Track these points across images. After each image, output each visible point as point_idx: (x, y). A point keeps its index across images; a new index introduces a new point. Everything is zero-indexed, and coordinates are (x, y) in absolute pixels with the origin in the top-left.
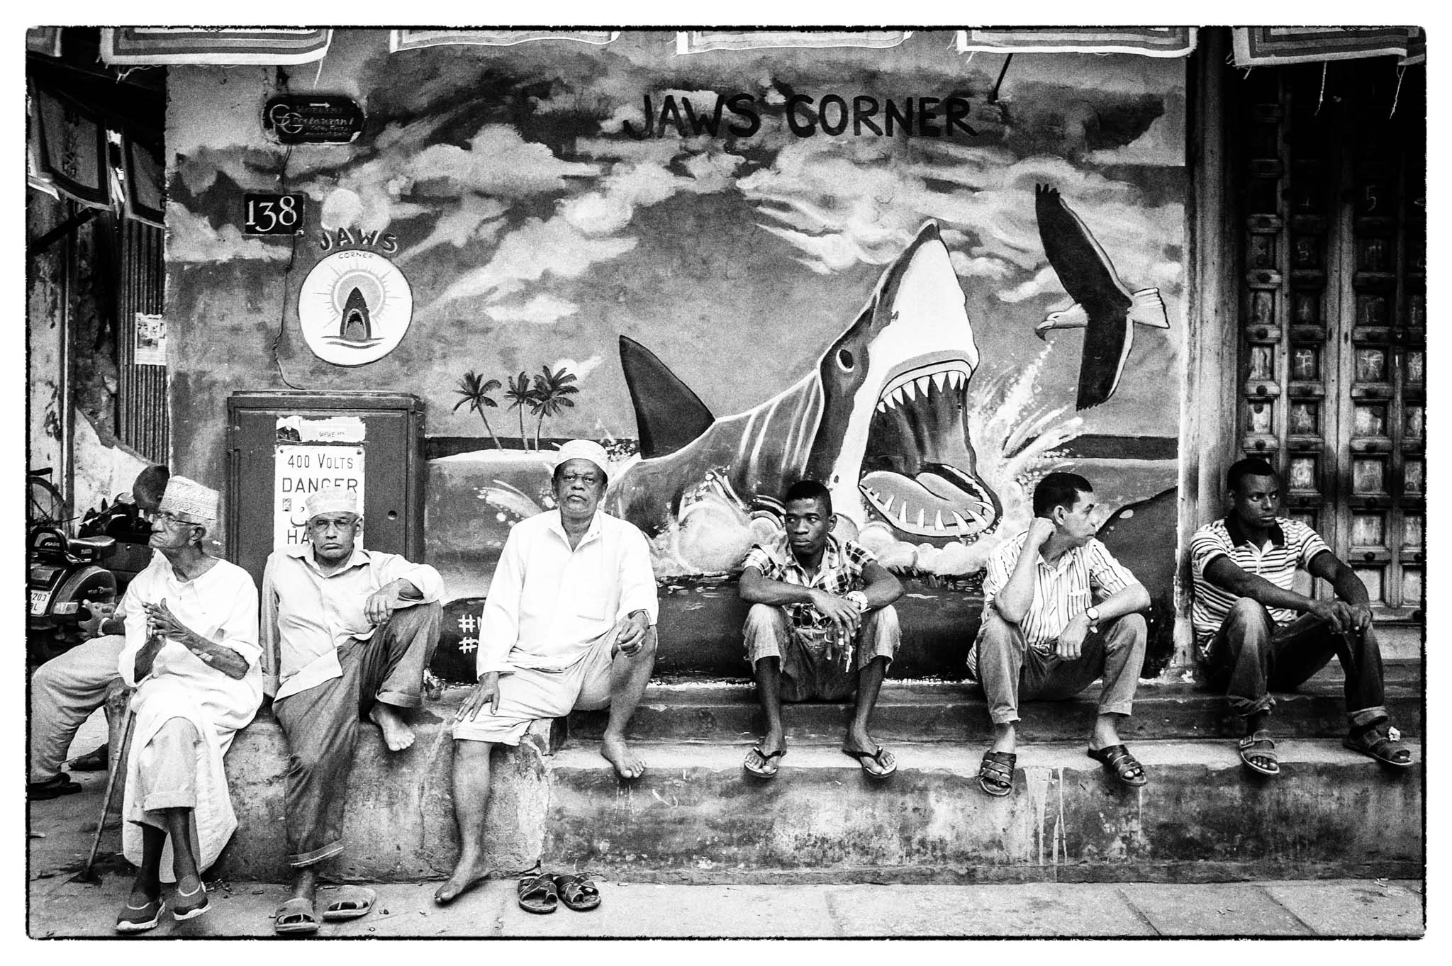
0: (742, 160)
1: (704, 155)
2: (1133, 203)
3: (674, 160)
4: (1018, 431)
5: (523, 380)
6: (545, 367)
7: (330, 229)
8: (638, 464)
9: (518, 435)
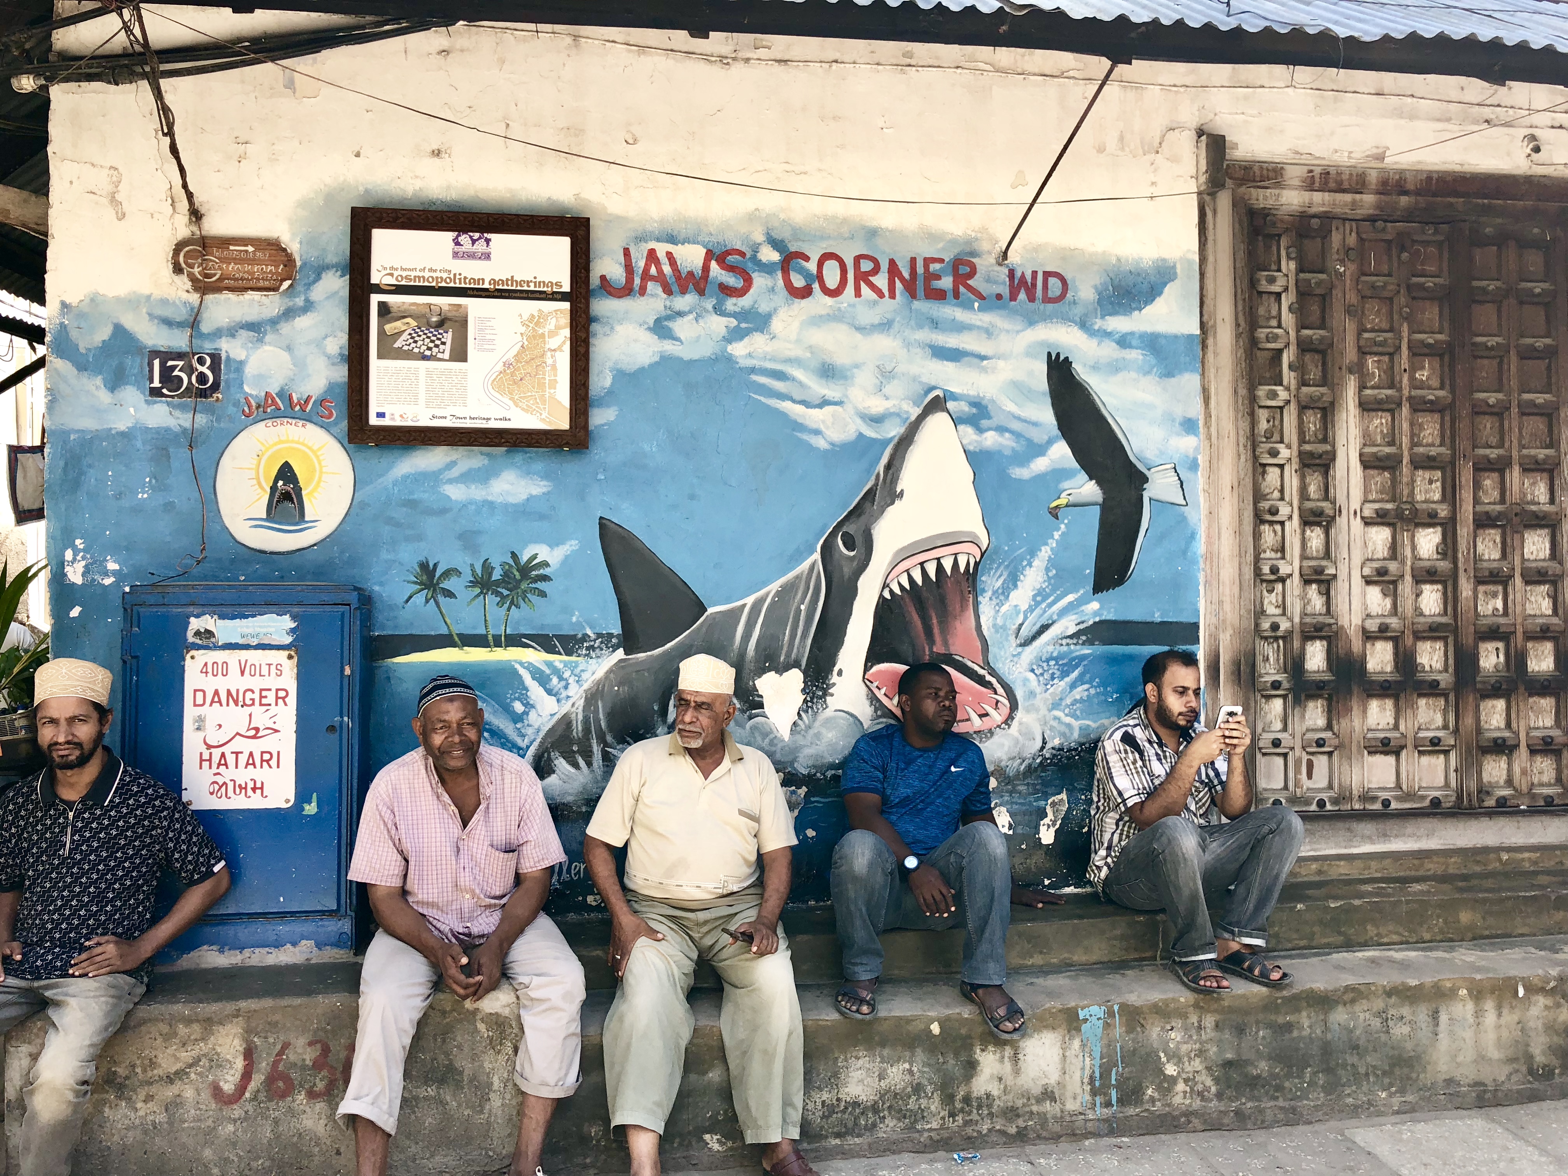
0: (733, 322)
1: (691, 317)
2: (1149, 372)
3: (658, 321)
4: (1031, 618)
5: (487, 567)
6: (513, 553)
7: (254, 393)
8: (621, 661)
9: (482, 631)
